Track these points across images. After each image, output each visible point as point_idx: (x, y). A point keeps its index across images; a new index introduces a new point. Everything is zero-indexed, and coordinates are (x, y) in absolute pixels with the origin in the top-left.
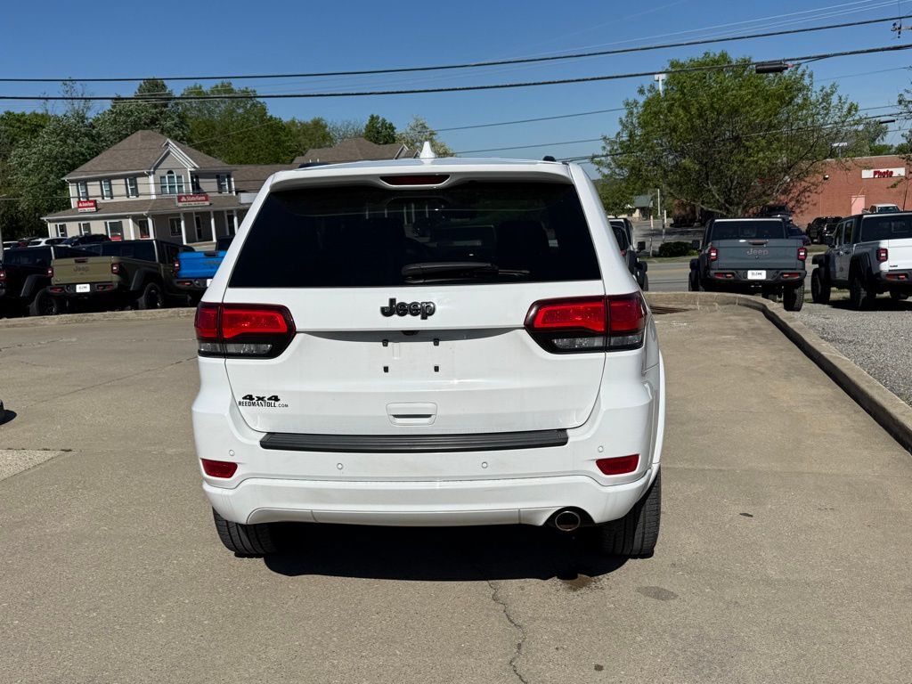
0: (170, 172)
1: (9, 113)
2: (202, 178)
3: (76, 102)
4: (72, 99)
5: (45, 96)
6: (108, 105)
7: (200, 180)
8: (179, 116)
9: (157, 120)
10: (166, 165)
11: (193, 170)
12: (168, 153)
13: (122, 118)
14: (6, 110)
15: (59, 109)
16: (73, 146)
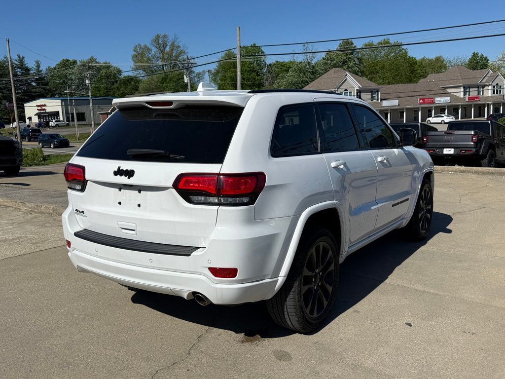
0: (346, 90)
1: (277, 62)
2: (363, 93)
3: (308, 54)
4: (306, 53)
5: (294, 53)
6: (323, 55)
7: (362, 94)
8: (358, 59)
9: (346, 62)
10: (344, 86)
11: (358, 88)
12: (346, 80)
13: (329, 62)
14: (276, 60)
15: (300, 58)
16: (303, 77)
